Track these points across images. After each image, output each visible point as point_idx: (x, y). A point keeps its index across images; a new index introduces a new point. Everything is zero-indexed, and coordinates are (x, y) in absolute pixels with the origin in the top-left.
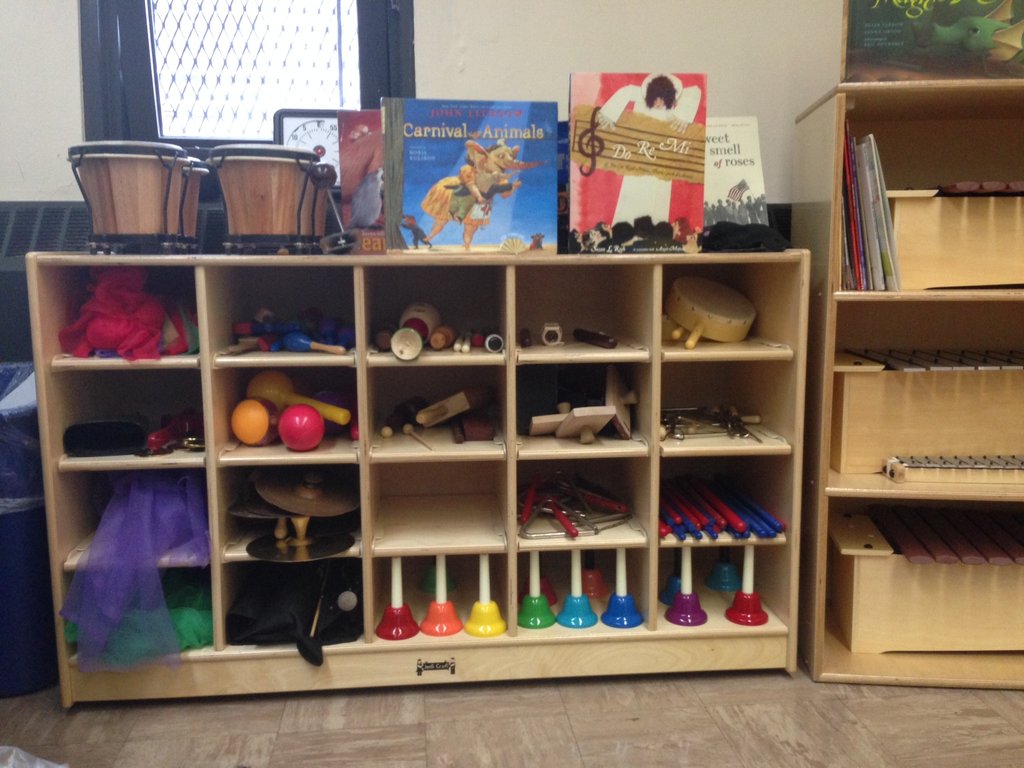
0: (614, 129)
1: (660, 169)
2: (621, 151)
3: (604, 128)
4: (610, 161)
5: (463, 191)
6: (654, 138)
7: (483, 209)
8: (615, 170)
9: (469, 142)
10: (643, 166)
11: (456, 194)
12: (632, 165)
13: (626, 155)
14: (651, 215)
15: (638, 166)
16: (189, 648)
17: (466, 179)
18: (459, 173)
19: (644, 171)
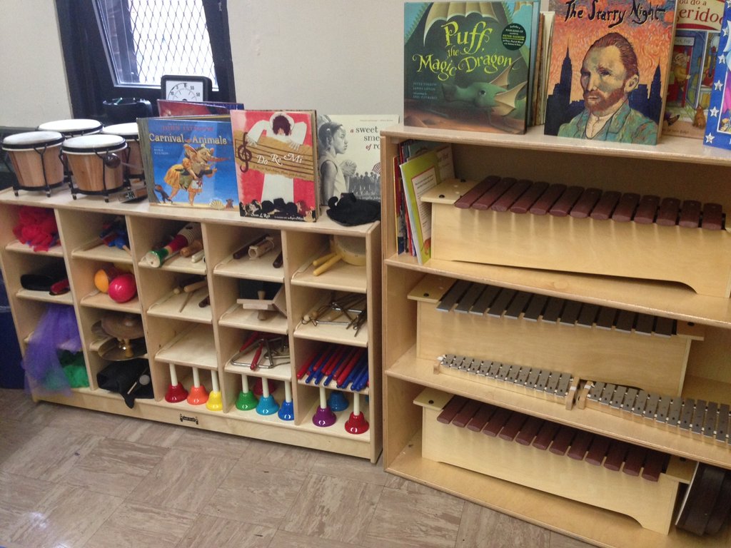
0: (256, 146)
1: (285, 171)
2: (262, 159)
3: (250, 145)
4: (256, 165)
5: (186, 173)
6: (280, 153)
7: (198, 183)
8: (259, 170)
9: (186, 145)
10: (275, 169)
11: (182, 174)
12: (269, 168)
13: (265, 162)
14: (283, 198)
15: (272, 168)
16: (80, 386)
17: (187, 166)
18: (182, 162)
19: (276, 172)
